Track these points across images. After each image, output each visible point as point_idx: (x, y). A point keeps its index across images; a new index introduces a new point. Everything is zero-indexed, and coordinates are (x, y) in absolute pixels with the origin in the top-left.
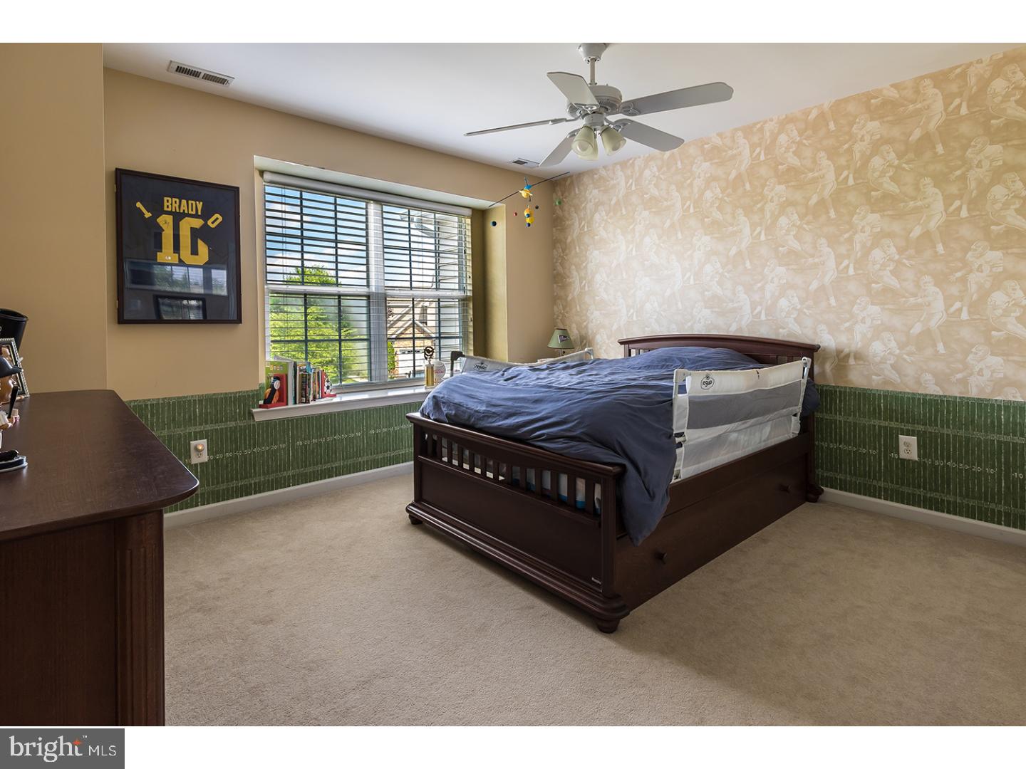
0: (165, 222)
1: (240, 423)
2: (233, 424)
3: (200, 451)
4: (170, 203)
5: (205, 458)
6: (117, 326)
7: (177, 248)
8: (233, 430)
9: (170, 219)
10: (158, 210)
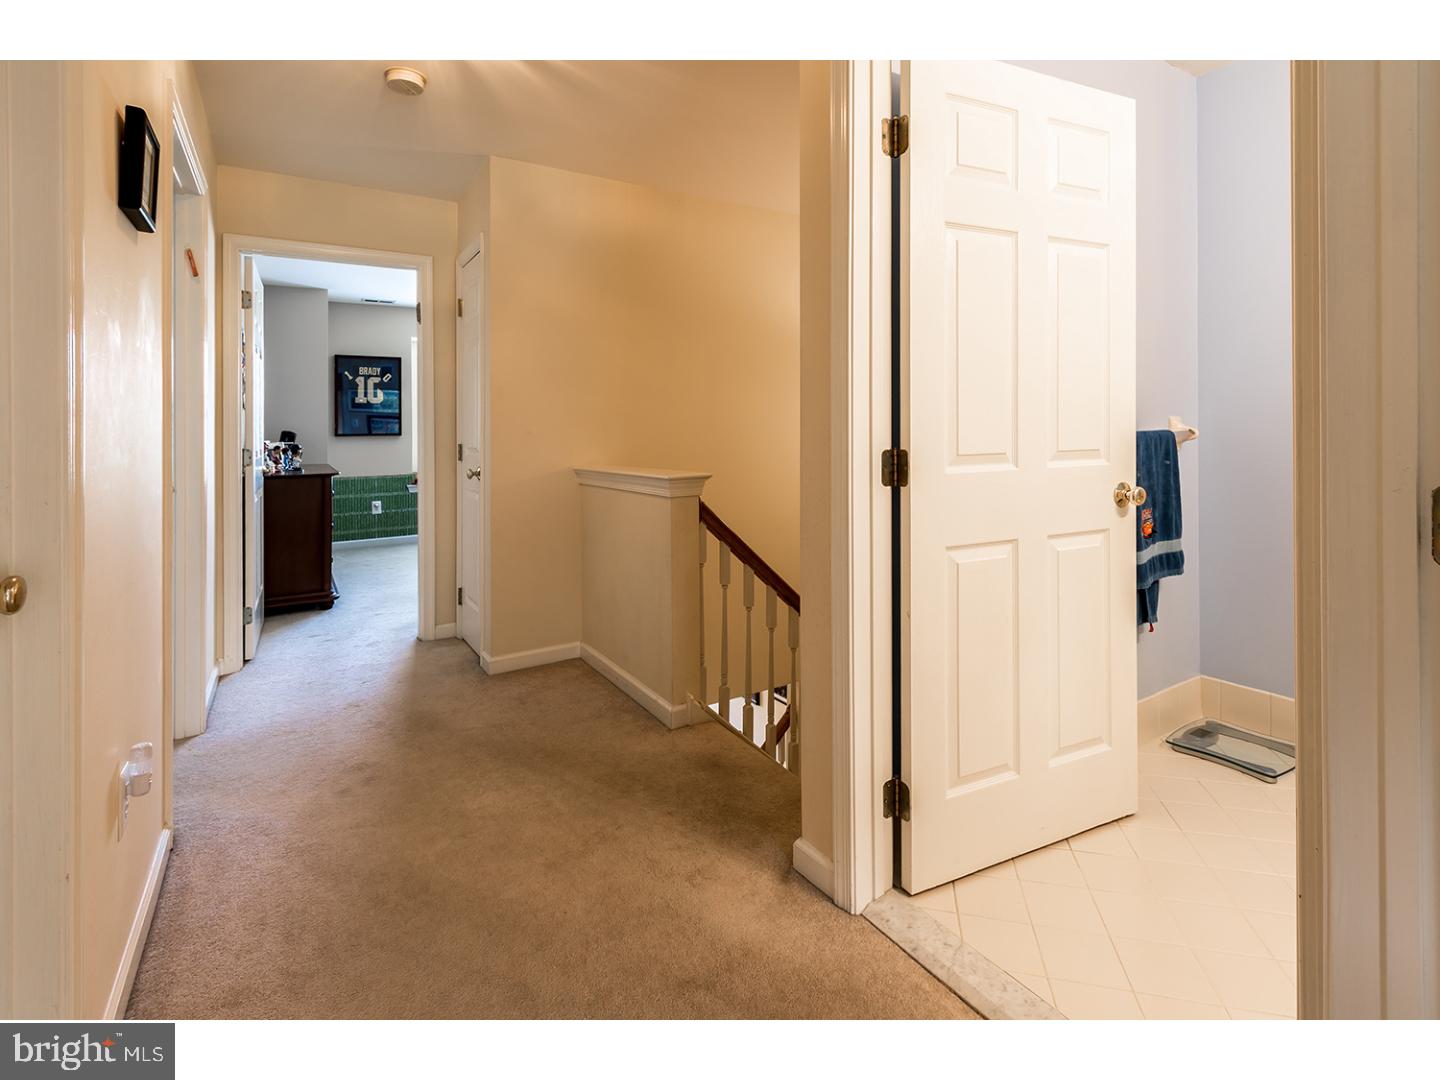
0: (360, 381)
1: (401, 493)
2: (395, 493)
3: (377, 508)
4: (363, 370)
5: (380, 511)
6: (334, 438)
7: (366, 395)
8: (396, 496)
9: (362, 379)
10: (356, 374)
